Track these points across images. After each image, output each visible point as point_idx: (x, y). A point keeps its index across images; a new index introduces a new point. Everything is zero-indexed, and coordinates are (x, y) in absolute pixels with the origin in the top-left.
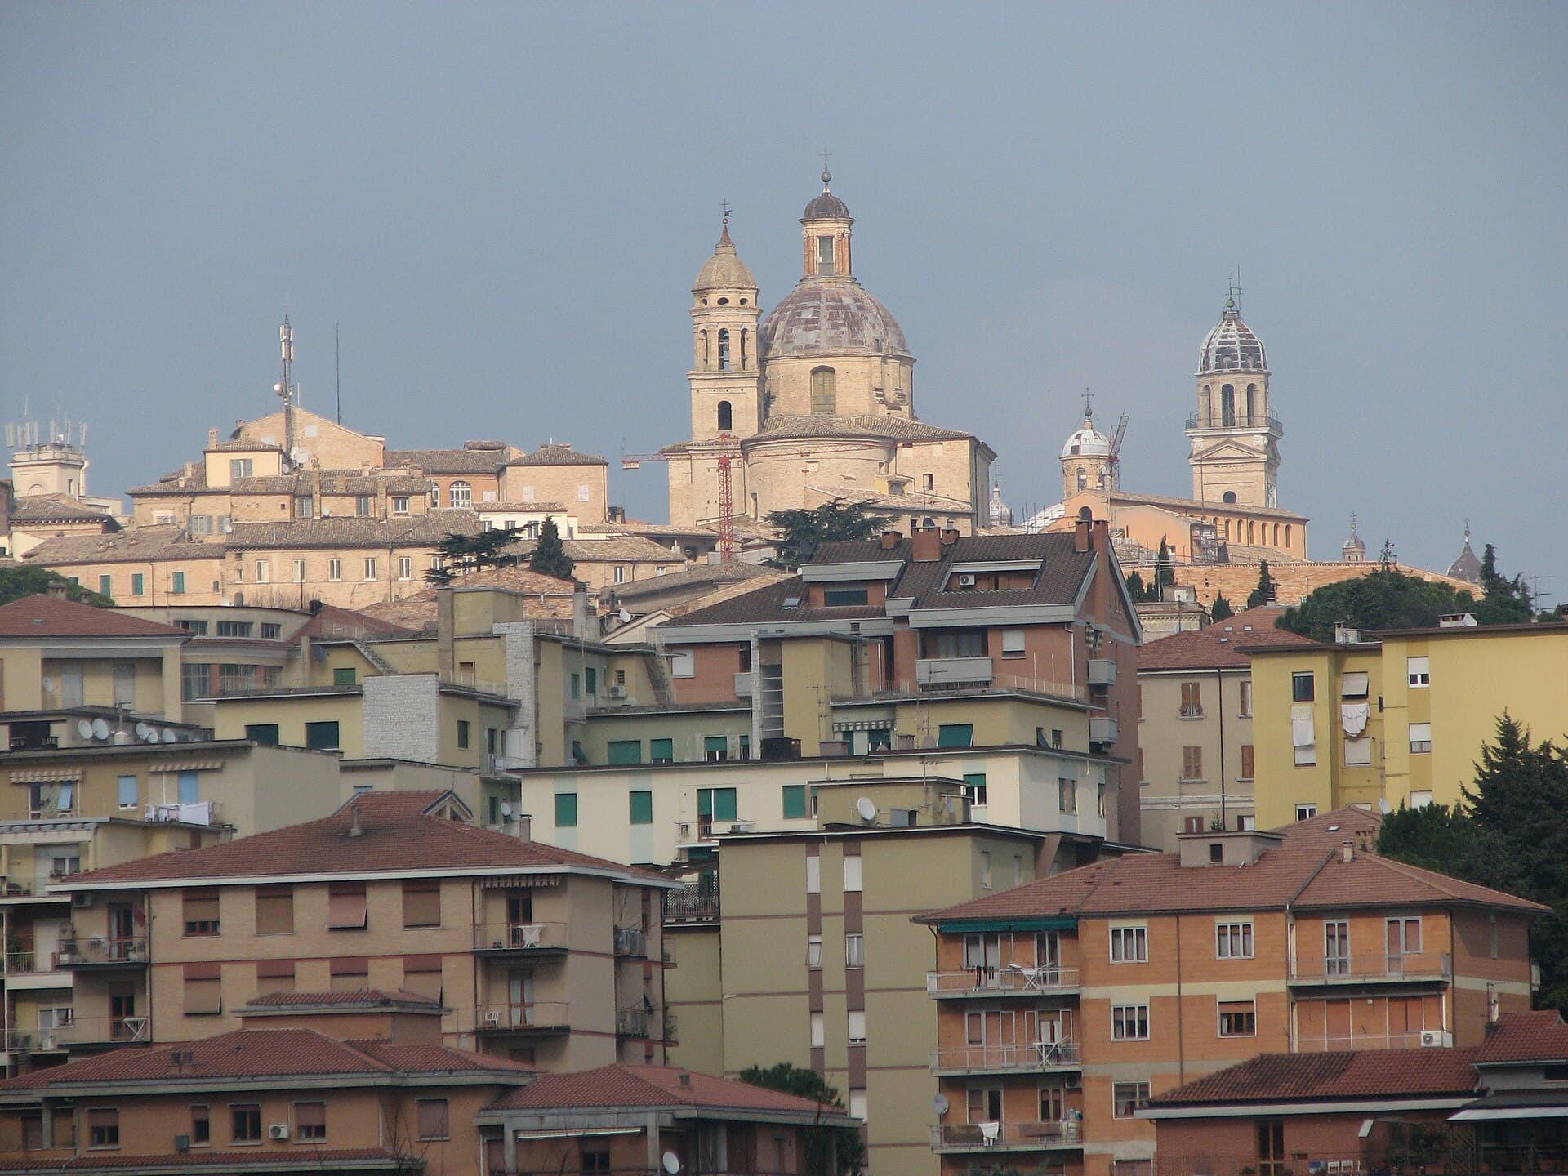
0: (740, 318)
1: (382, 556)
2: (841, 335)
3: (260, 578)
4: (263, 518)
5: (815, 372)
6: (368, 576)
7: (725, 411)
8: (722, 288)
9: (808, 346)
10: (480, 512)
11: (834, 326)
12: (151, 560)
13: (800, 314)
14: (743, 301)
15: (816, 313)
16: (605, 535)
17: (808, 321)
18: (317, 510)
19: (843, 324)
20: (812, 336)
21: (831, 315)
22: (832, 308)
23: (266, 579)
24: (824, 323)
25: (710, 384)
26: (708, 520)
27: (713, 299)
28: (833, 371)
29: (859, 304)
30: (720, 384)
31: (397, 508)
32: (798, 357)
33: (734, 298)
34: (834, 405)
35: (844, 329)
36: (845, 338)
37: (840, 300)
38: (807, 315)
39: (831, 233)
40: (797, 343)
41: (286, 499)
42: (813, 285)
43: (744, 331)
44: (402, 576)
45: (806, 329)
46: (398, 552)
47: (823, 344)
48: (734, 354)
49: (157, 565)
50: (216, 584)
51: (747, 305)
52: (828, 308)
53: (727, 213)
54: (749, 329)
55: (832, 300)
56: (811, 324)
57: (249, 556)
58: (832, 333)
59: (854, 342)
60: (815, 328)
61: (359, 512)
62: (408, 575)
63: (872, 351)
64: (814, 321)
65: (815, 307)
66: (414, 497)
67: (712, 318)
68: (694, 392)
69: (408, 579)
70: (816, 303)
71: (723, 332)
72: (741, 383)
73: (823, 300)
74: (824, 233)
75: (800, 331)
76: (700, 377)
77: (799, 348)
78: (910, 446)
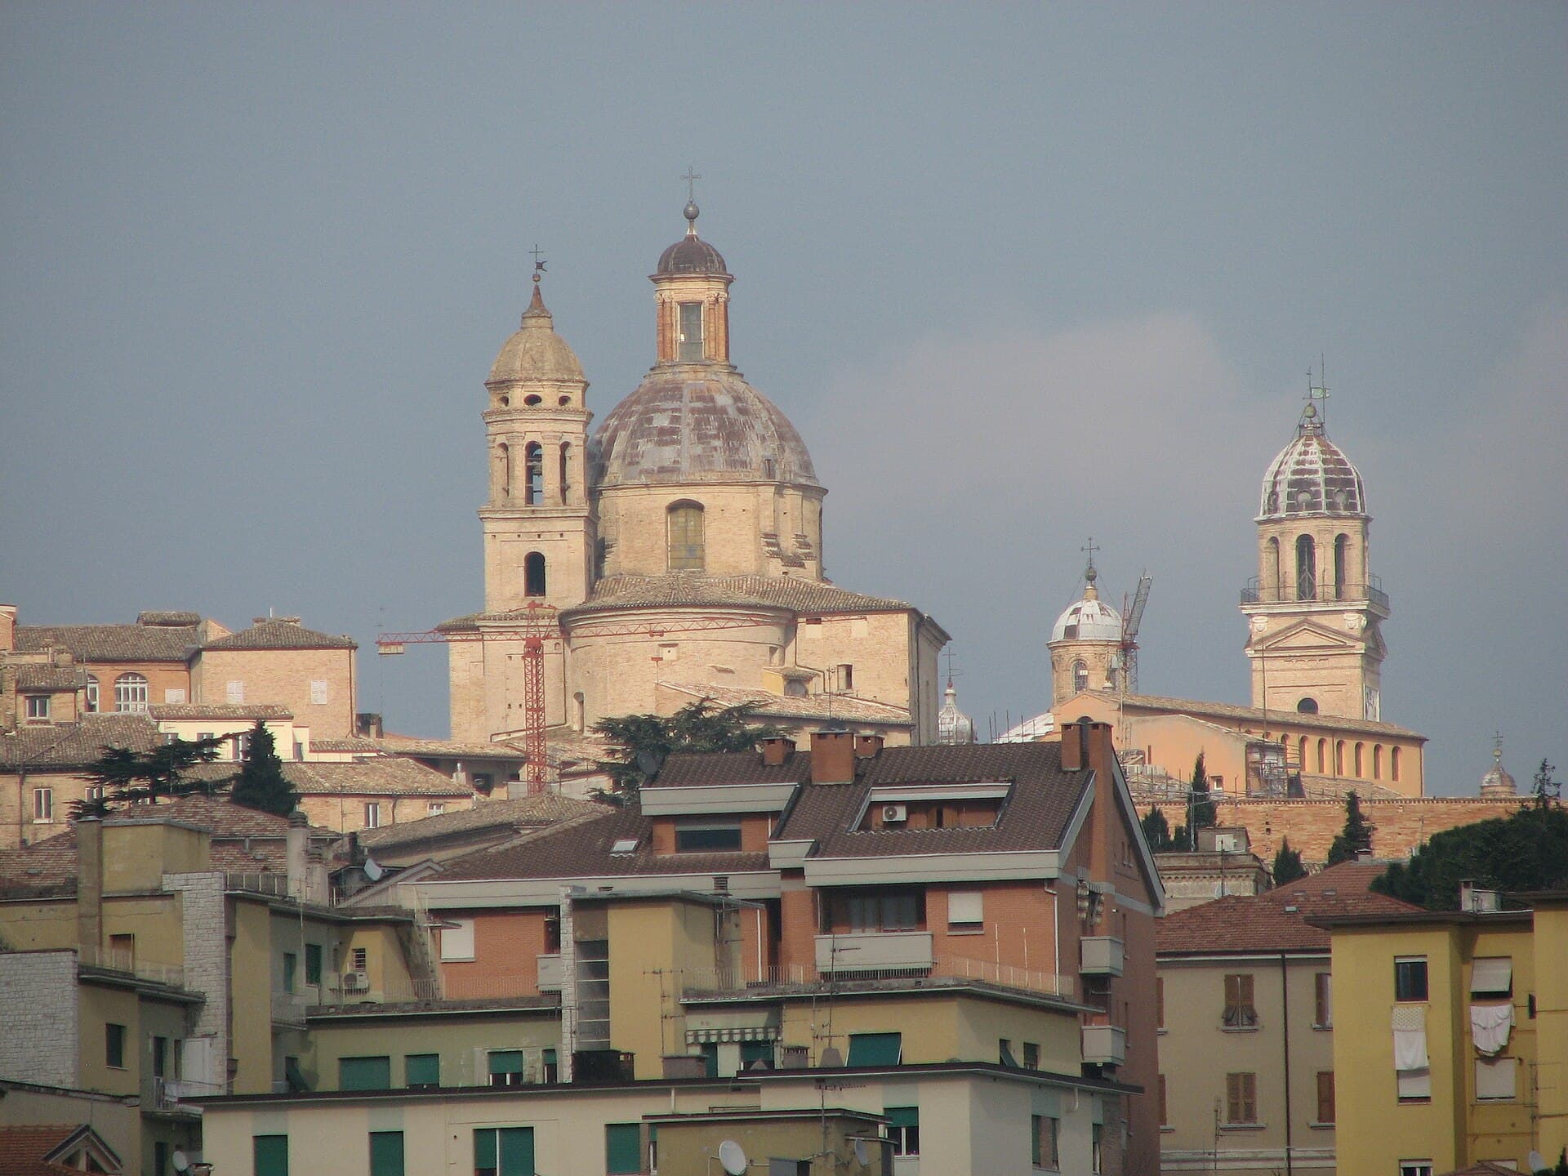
0: (558, 427)
1: (8, 786)
2: (714, 453)
5: (673, 508)
7: (535, 567)
8: (531, 380)
9: (662, 470)
10: (159, 718)
11: (702, 438)
13: (650, 420)
14: (564, 400)
15: (675, 419)
16: (350, 755)
17: (662, 431)
19: (716, 437)
20: (668, 454)
21: (698, 422)
22: (699, 411)
24: (686, 432)
25: (512, 526)
26: (509, 733)
27: (518, 396)
28: (699, 507)
29: (740, 405)
30: (528, 526)
31: (33, 713)
32: (647, 486)
33: (549, 396)
34: (702, 559)
35: (717, 443)
36: (719, 458)
37: (712, 399)
38: (662, 421)
39: (698, 297)
40: (645, 464)
42: (670, 376)
43: (565, 446)
44: (39, 816)
45: (659, 443)
46: (33, 780)
47: (685, 465)
48: (549, 481)
51: (570, 405)
52: (693, 411)
53: (540, 266)
54: (574, 442)
55: (700, 398)
56: (667, 436)
58: (698, 449)
59: (732, 463)
60: (673, 442)
62: (48, 815)
63: (758, 476)
64: (673, 431)
65: (674, 410)
66: (58, 695)
67: (517, 426)
68: (488, 537)
69: (46, 821)
70: (676, 404)
71: (533, 449)
72: (560, 525)
73: (686, 398)
74: (688, 297)
75: (650, 445)
76: (498, 516)
77: (649, 472)
78: (818, 621)
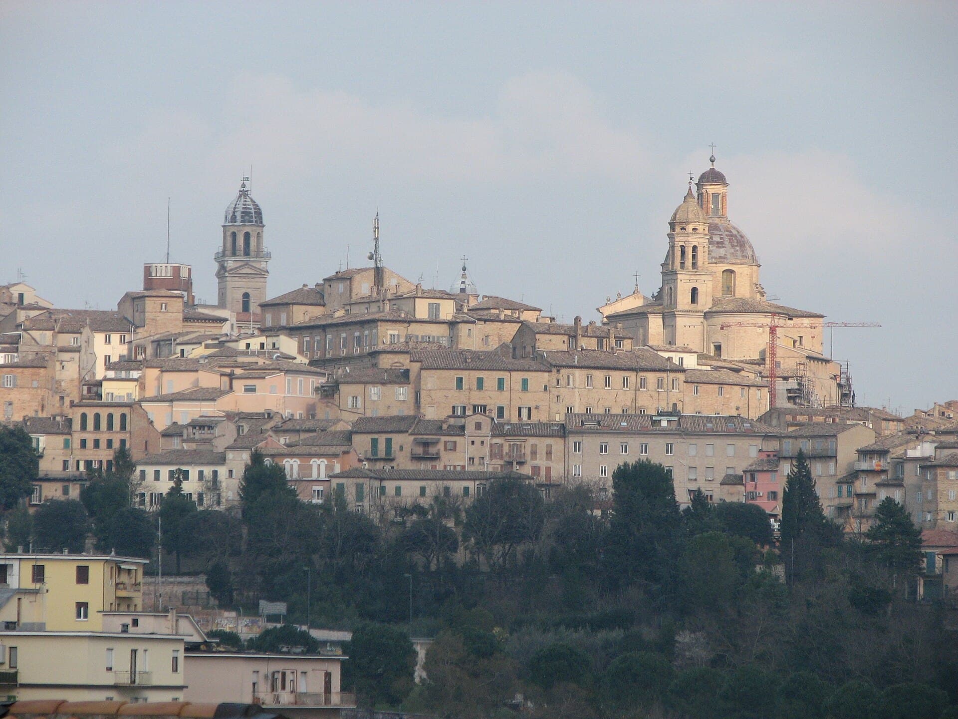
1: (632, 376)
2: (737, 252)
3: (569, 385)
4: (553, 348)
5: (724, 272)
6: (624, 387)
7: (694, 293)
8: (695, 222)
9: (720, 257)
11: (733, 246)
12: (510, 371)
14: (704, 230)
15: (721, 238)
17: (718, 243)
18: (579, 345)
19: (736, 246)
20: (722, 252)
21: (729, 240)
23: (571, 385)
24: (727, 244)
25: (688, 277)
27: (690, 228)
28: (732, 272)
30: (693, 277)
32: (716, 263)
34: (734, 291)
35: (738, 248)
36: (739, 253)
39: (719, 192)
40: (713, 255)
41: (565, 338)
42: (712, 221)
43: (704, 248)
44: (641, 388)
45: (718, 247)
46: (640, 374)
47: (728, 256)
48: (700, 261)
49: (513, 373)
50: (546, 387)
52: (726, 235)
53: (691, 179)
55: (727, 231)
57: (563, 371)
58: (732, 250)
59: (743, 256)
60: (724, 247)
61: (598, 348)
62: (644, 388)
63: (751, 262)
64: (722, 243)
66: (626, 340)
67: (690, 239)
68: (679, 281)
69: (644, 390)
72: (704, 278)
73: (722, 230)
74: (716, 192)
75: (714, 248)
76: (683, 273)
77: (716, 258)
78: (792, 319)
